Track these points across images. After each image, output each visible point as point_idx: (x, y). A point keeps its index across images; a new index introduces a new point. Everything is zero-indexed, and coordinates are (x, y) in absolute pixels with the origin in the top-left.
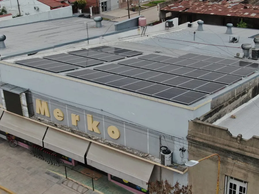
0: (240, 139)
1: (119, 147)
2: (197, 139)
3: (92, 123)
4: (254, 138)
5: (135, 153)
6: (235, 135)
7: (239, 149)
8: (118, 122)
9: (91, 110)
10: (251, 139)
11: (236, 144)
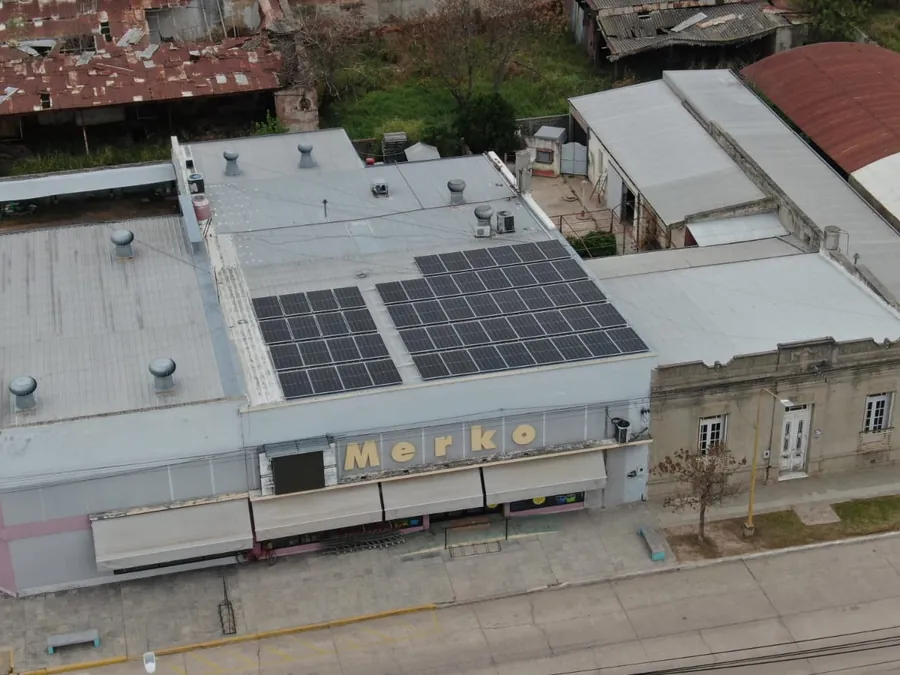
0: (718, 366)
1: (541, 451)
2: (668, 389)
3: (482, 435)
4: (736, 359)
5: (569, 447)
6: (710, 363)
7: (720, 379)
8: (531, 416)
9: (476, 418)
10: (732, 362)
11: (716, 375)
